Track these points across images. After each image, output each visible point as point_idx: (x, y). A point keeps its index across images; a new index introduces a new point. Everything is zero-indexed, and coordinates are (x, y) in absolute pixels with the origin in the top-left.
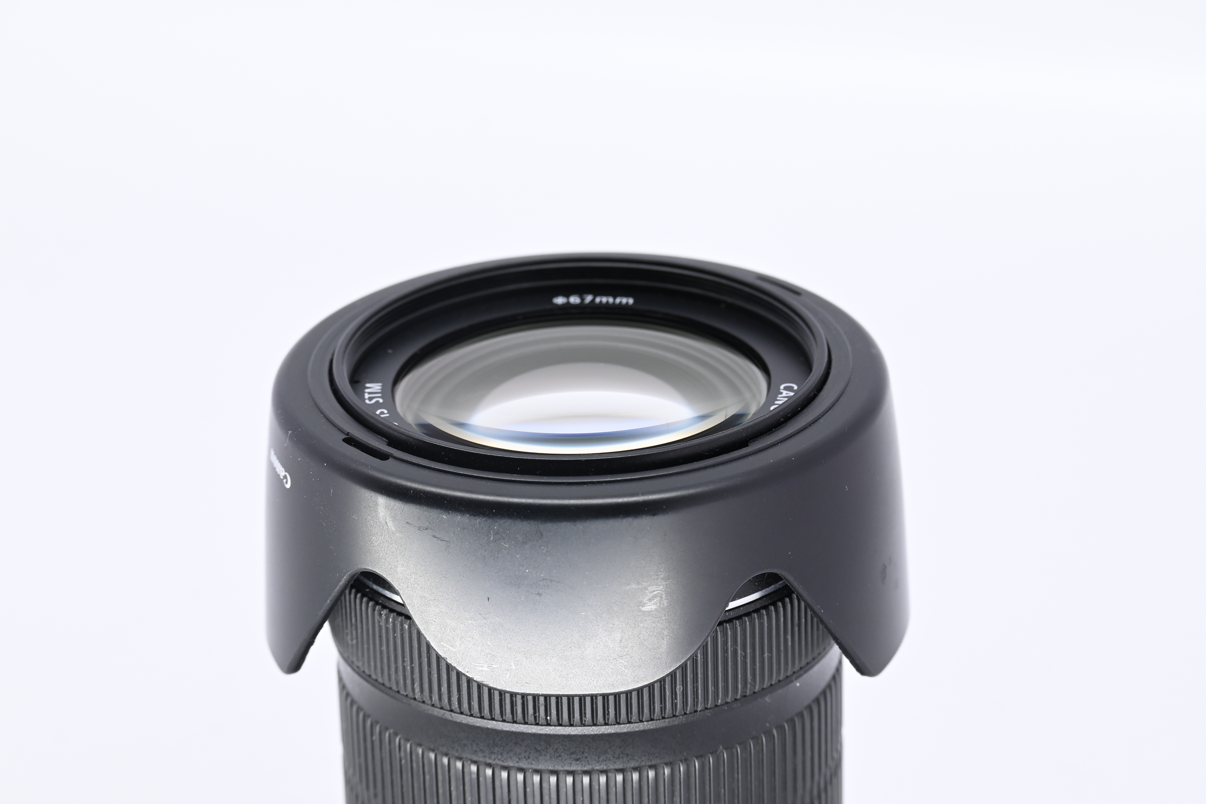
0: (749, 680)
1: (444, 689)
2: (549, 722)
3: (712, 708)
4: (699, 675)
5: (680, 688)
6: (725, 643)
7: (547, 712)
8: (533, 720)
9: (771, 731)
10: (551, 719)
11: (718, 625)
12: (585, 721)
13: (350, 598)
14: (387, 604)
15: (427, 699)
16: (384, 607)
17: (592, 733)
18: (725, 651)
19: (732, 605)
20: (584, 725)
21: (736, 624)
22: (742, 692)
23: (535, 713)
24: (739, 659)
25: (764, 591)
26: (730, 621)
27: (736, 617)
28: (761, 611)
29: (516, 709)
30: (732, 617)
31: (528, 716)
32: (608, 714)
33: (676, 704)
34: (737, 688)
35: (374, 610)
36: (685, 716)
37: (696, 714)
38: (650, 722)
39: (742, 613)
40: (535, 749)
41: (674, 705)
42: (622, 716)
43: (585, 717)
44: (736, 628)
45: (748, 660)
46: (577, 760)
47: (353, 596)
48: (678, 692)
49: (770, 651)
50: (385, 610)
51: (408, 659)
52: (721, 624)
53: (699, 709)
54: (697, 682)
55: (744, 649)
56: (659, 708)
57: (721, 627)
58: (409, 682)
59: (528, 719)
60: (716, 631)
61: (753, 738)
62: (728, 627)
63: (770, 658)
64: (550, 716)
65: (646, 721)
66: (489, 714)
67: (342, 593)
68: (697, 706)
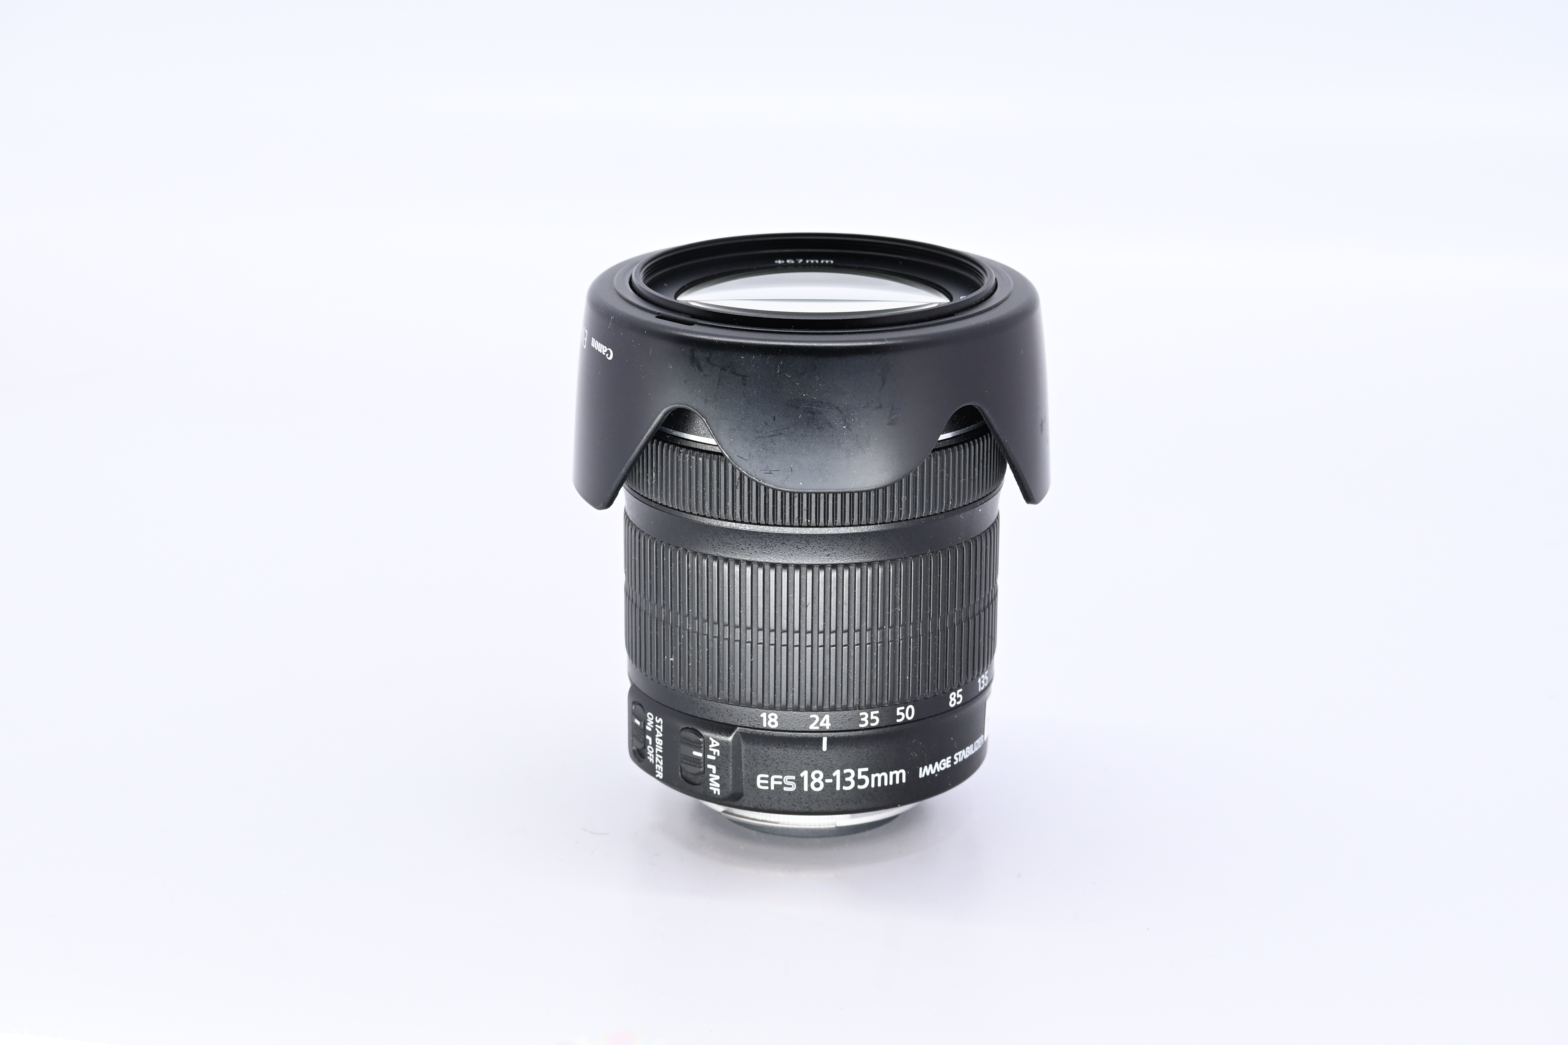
0: (951, 498)
1: (730, 504)
2: (809, 524)
3: (926, 517)
4: (918, 489)
5: (904, 498)
6: (936, 466)
7: (809, 516)
8: (798, 523)
9: (962, 543)
10: (810, 522)
11: (932, 452)
12: (836, 522)
13: (652, 447)
14: (685, 444)
15: (715, 515)
16: (682, 447)
17: (841, 533)
18: (936, 473)
19: (942, 437)
20: (836, 526)
21: (943, 452)
22: (946, 507)
23: (799, 517)
24: (945, 480)
25: (962, 430)
26: (939, 449)
27: (943, 447)
28: (954, 447)
29: (785, 515)
30: (941, 447)
31: (793, 520)
32: (853, 517)
33: (901, 511)
34: (942, 503)
35: (674, 450)
36: (907, 521)
37: (914, 520)
38: (882, 525)
39: (948, 445)
40: (797, 547)
41: (900, 512)
42: (863, 519)
43: (836, 519)
44: (943, 456)
45: (951, 482)
46: (828, 555)
47: (654, 445)
48: (903, 501)
49: (965, 478)
50: (683, 449)
51: (701, 485)
52: (934, 451)
53: (916, 517)
54: (916, 495)
55: (948, 472)
56: (890, 513)
57: (934, 453)
58: (700, 502)
59: (793, 522)
60: (930, 456)
61: (950, 547)
62: (938, 454)
63: (964, 482)
64: (811, 519)
65: (880, 524)
66: (764, 520)
67: (645, 446)
68: (915, 514)
